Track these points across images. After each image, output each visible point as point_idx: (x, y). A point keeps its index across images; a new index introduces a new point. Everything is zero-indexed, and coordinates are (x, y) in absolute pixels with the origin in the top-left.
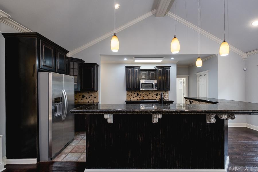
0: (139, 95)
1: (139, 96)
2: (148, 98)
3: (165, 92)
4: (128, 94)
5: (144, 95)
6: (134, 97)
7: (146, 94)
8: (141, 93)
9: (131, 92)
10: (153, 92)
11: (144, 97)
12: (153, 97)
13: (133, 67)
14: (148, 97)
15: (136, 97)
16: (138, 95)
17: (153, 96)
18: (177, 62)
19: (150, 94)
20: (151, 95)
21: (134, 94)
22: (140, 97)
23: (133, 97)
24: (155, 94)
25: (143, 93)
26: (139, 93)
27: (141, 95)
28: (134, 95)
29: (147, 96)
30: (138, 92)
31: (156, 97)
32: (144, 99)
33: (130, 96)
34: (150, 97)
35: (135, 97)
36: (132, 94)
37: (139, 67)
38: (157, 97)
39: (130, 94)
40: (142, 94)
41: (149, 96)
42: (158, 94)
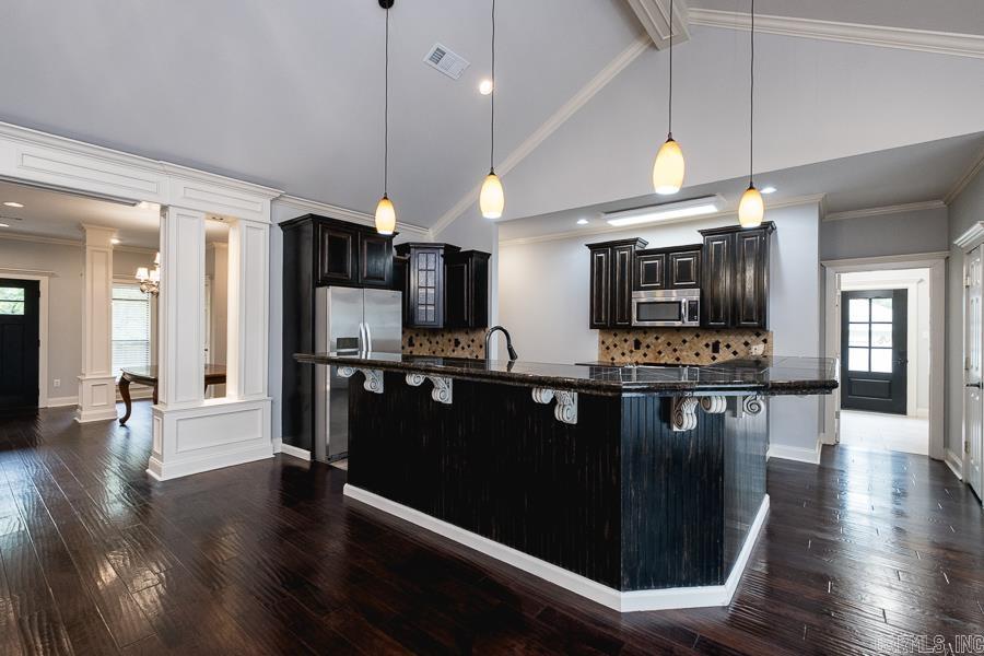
0: (644, 345)
1: (642, 351)
2: (678, 359)
3: (754, 337)
4: (603, 343)
5: (660, 348)
6: (623, 354)
7: (669, 344)
8: (650, 339)
9: (615, 335)
10: (698, 336)
11: (660, 353)
12: (697, 354)
13: (612, 245)
14: (678, 354)
15: (631, 352)
16: (637, 345)
17: (701, 352)
18: (822, 196)
19: (685, 341)
20: (691, 348)
21: (626, 341)
22: (645, 355)
23: (620, 351)
24: (707, 345)
25: (657, 338)
26: (640, 337)
27: (648, 347)
28: (626, 345)
29: (675, 350)
30: (637, 337)
31: (714, 358)
32: (662, 362)
33: (612, 347)
34: (685, 353)
35: (626, 352)
36: (617, 340)
37: (634, 241)
38: (716, 355)
39: (611, 340)
40: (654, 341)
41: (681, 350)
42: (721, 346)
